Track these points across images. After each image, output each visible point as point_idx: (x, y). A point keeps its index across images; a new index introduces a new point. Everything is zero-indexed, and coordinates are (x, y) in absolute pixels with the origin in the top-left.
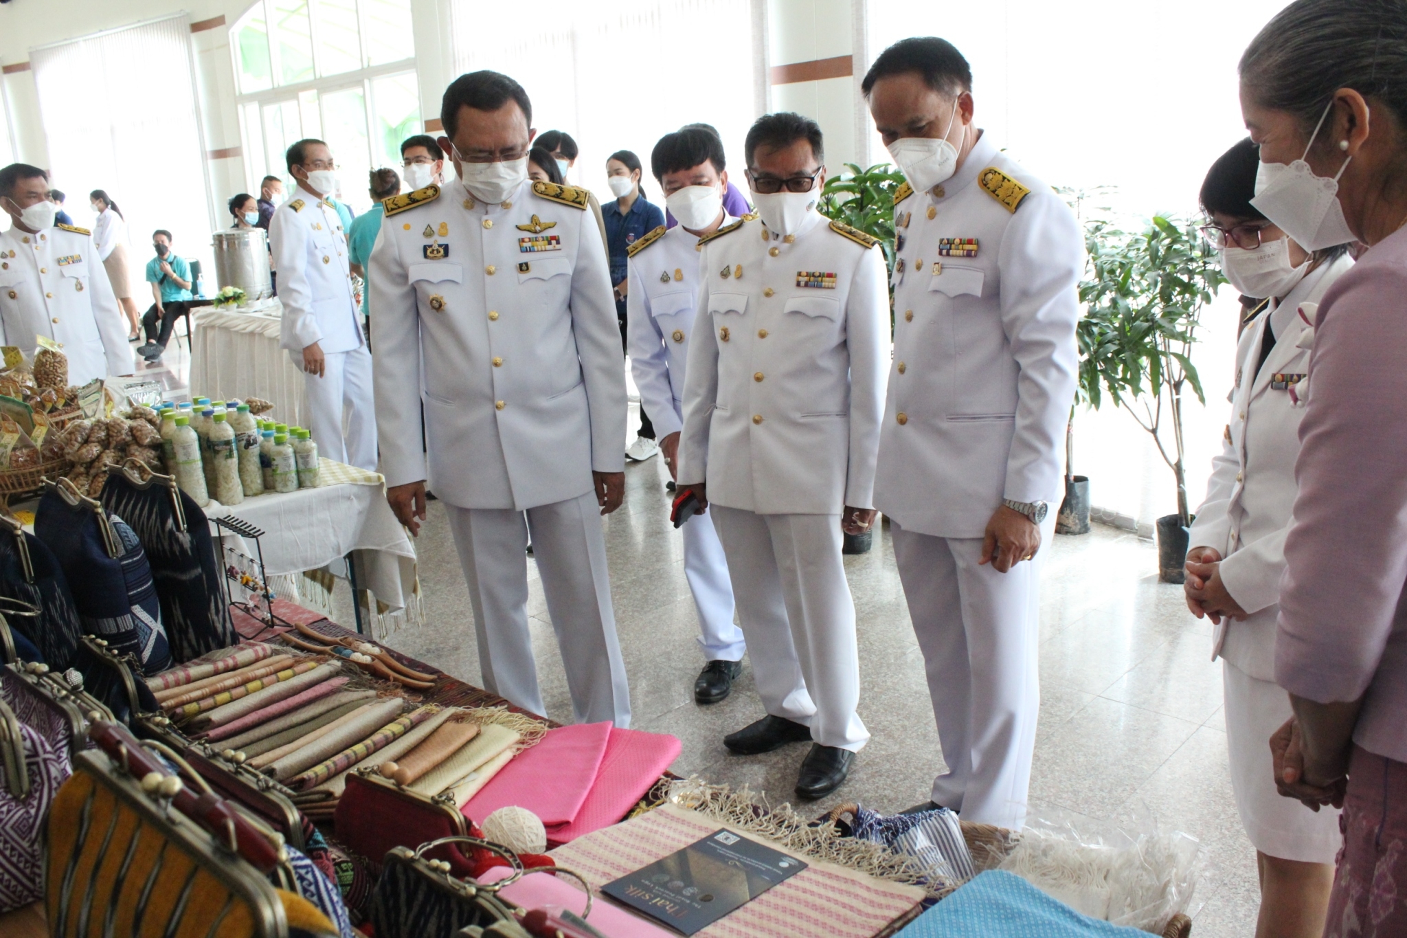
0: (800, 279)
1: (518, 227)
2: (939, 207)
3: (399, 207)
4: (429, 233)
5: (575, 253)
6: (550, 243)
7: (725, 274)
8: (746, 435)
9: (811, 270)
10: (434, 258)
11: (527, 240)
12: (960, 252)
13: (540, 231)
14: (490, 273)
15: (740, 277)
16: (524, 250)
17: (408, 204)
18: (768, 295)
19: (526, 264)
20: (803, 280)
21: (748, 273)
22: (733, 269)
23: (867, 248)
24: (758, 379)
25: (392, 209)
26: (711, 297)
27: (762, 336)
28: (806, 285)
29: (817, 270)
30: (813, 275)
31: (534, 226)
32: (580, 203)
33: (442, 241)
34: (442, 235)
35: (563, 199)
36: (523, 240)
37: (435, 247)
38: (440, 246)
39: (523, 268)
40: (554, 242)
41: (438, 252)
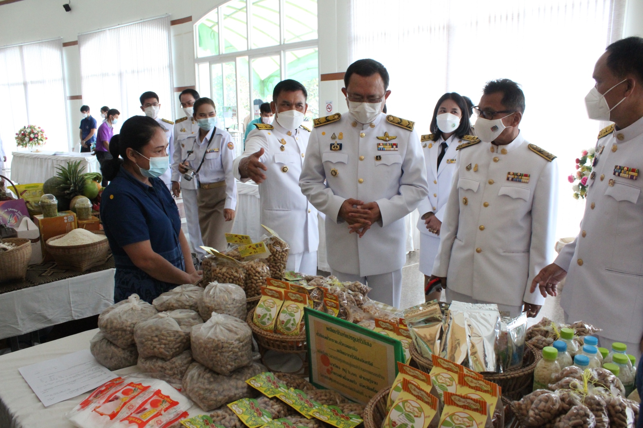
0: (509, 176)
1: (378, 138)
2: (620, 146)
3: (321, 123)
4: (334, 137)
5: (405, 152)
6: (392, 147)
7: (468, 168)
8: (472, 257)
9: (516, 172)
10: (335, 150)
11: (381, 144)
12: (626, 176)
13: (388, 141)
14: (361, 159)
15: (476, 171)
16: (380, 150)
17: (325, 122)
18: (490, 183)
19: (380, 156)
20: (511, 177)
21: (480, 169)
22: (473, 166)
23: (548, 161)
24: (482, 229)
25: (318, 124)
26: (460, 179)
27: (486, 205)
28: (512, 180)
29: (519, 171)
30: (517, 174)
31: (385, 138)
32: (410, 127)
33: (339, 142)
34: (340, 139)
35: (402, 125)
36: (379, 144)
37: (336, 144)
38: (338, 144)
39: (378, 158)
40: (394, 146)
41: (337, 147)
